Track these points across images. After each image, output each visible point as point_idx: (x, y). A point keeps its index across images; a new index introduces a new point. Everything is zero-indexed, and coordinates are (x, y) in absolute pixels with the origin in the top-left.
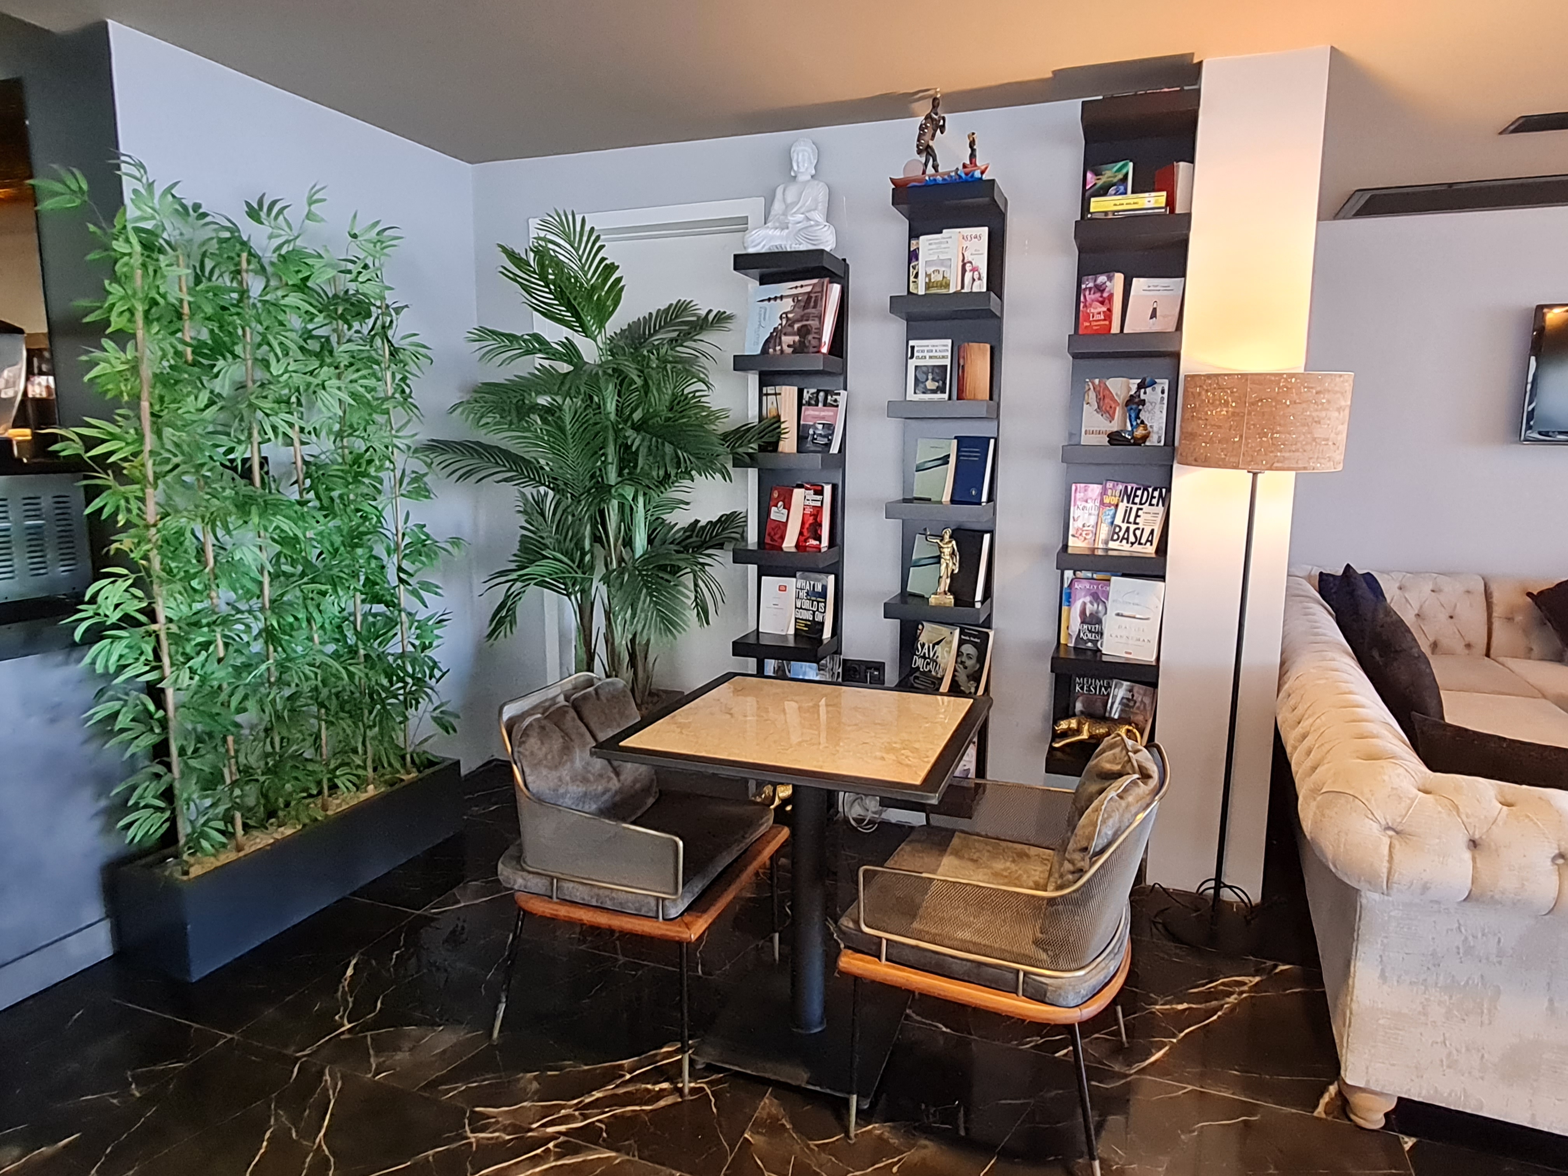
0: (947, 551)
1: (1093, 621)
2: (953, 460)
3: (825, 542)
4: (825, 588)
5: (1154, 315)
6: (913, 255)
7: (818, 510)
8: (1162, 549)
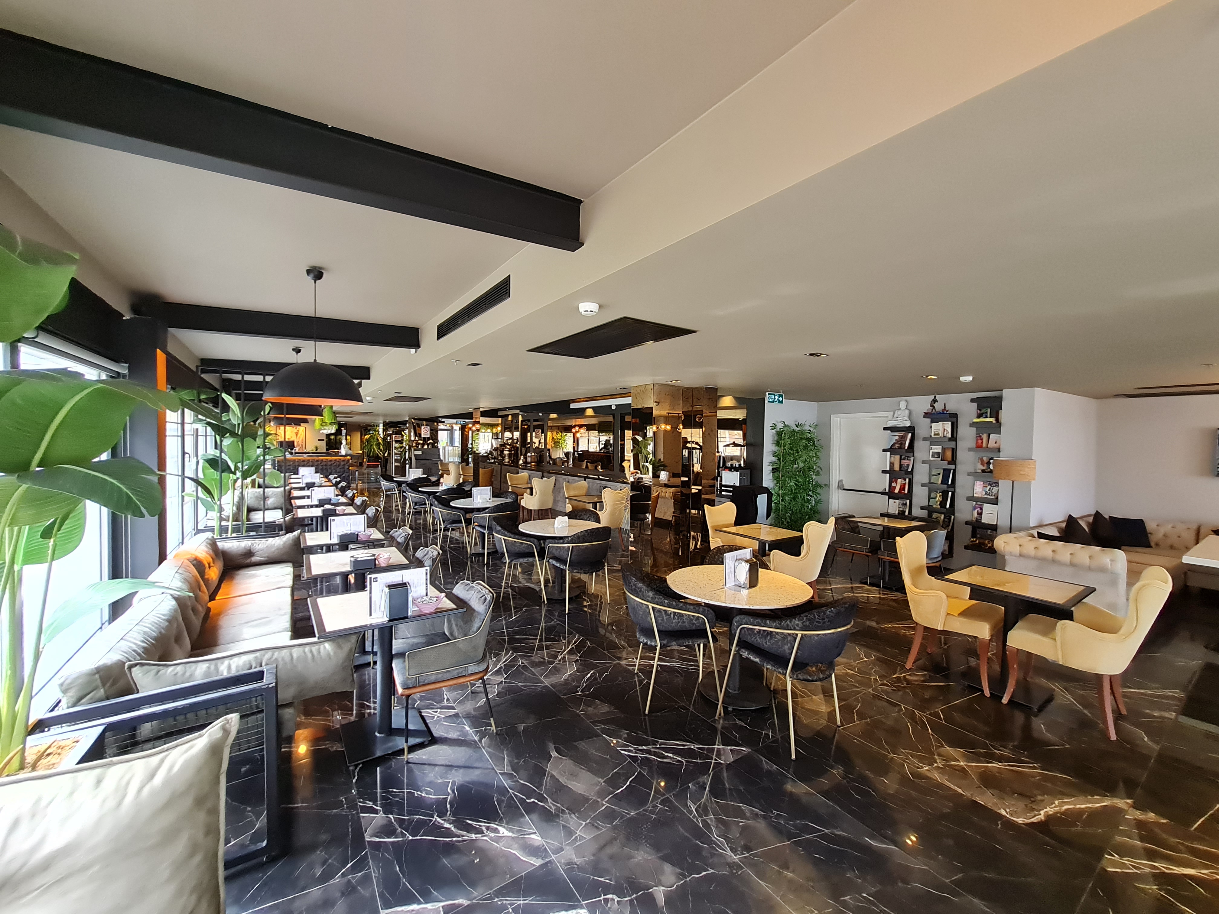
0: (938, 495)
1: (980, 514)
2: (941, 475)
3: (906, 491)
4: (906, 503)
5: (996, 443)
6: (931, 427)
7: (905, 484)
8: (997, 498)
